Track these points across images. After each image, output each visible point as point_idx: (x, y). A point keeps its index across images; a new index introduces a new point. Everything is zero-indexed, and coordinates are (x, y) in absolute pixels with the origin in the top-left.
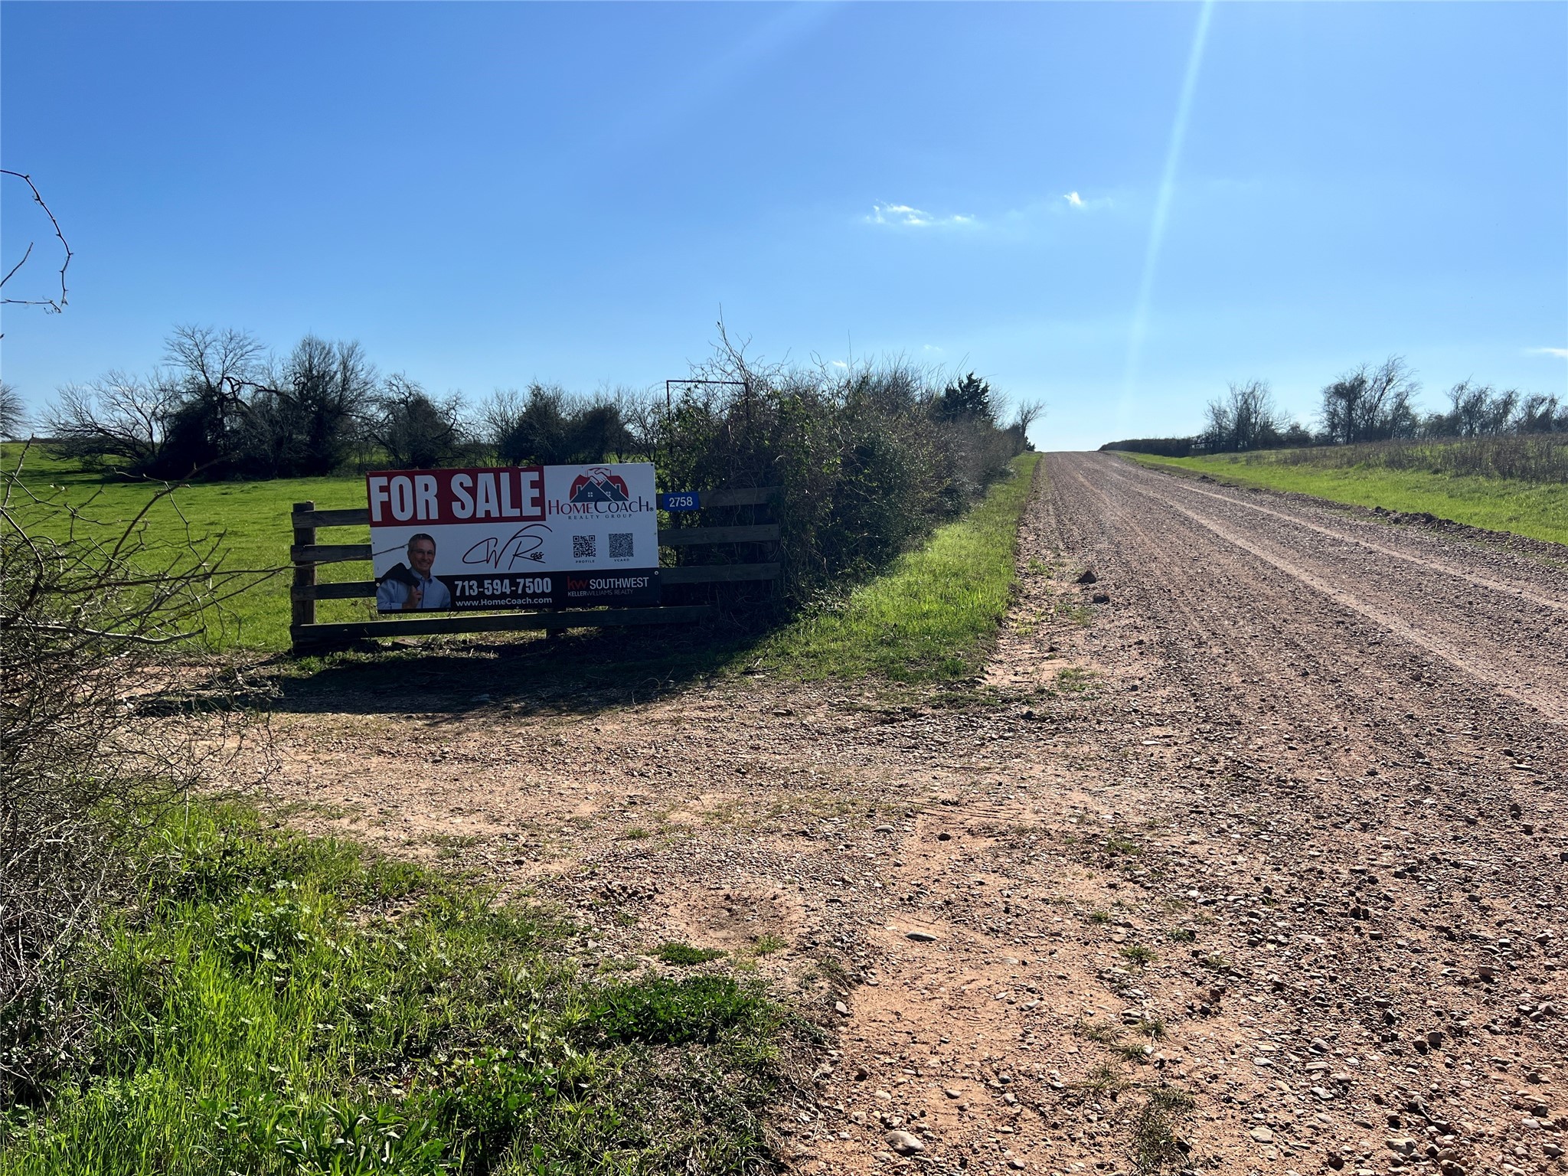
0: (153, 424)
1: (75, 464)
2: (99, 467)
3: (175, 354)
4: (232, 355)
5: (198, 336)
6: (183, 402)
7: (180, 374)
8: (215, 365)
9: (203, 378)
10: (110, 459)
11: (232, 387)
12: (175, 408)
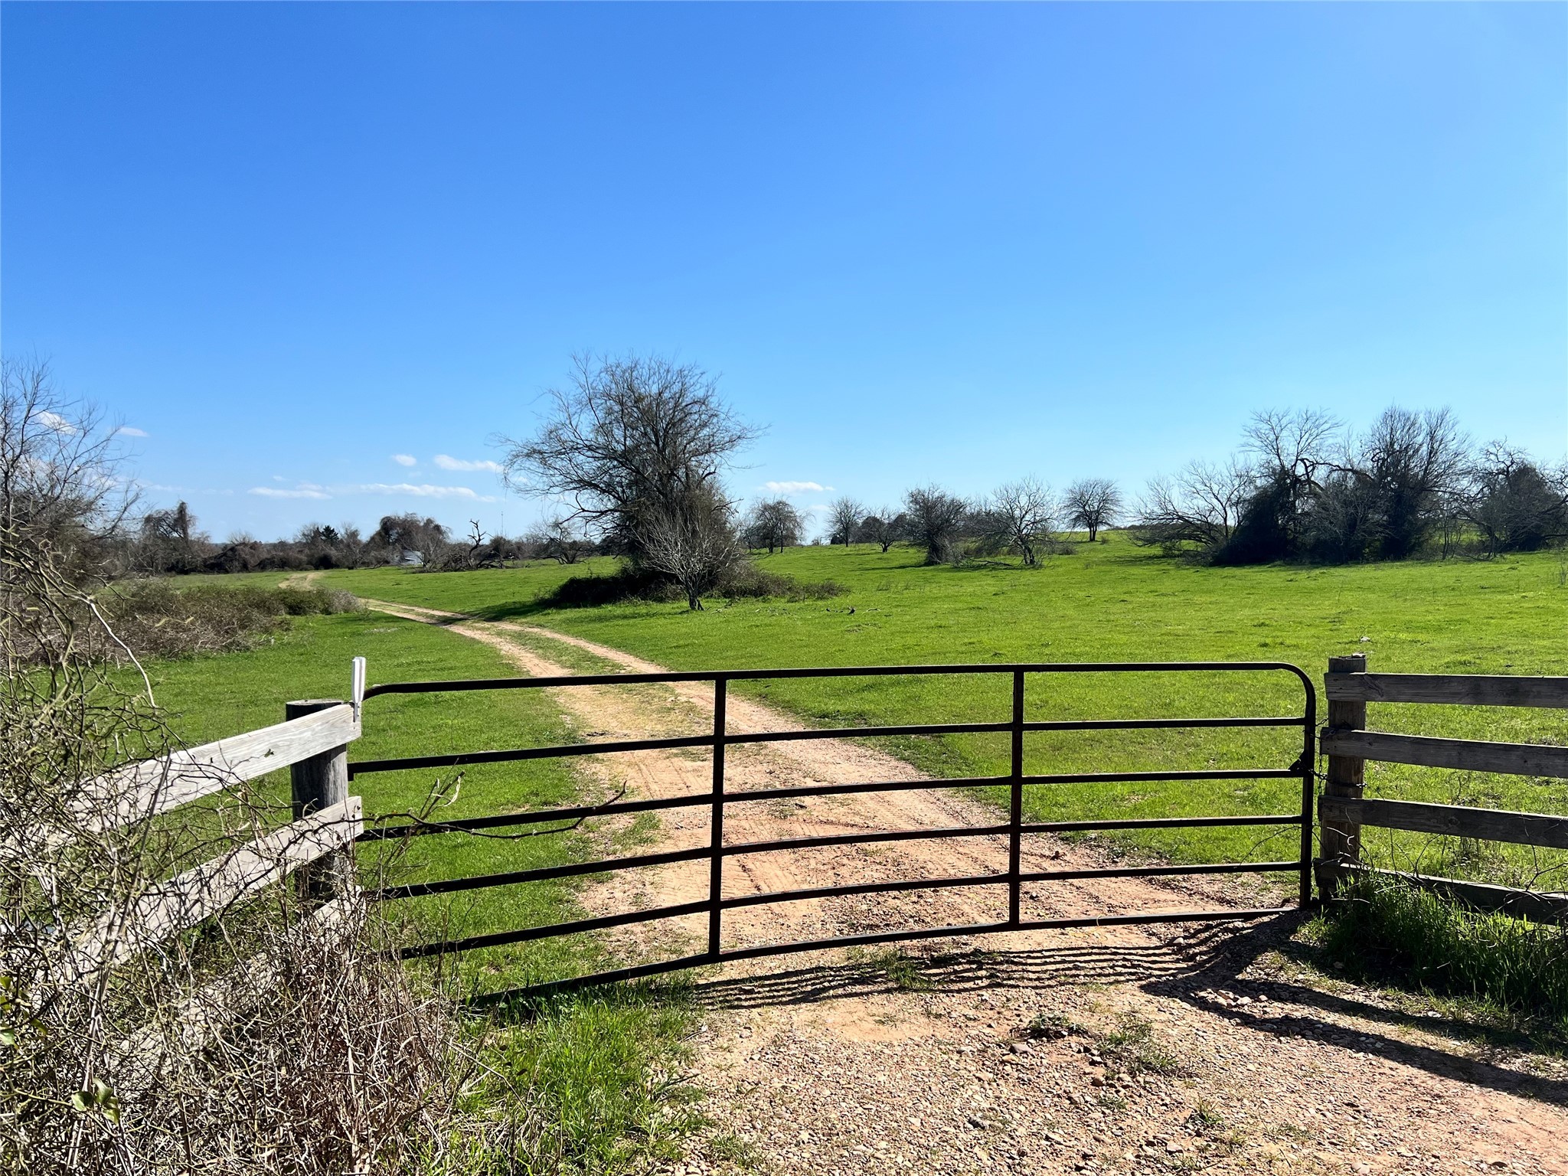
0: (1228, 509)
1: (1156, 550)
2: (1177, 552)
3: (1252, 441)
4: (1307, 435)
5: (1274, 420)
6: (1256, 488)
7: (1256, 461)
8: (1289, 449)
9: (1277, 462)
10: (1188, 545)
11: (1306, 468)
12: (1250, 493)
